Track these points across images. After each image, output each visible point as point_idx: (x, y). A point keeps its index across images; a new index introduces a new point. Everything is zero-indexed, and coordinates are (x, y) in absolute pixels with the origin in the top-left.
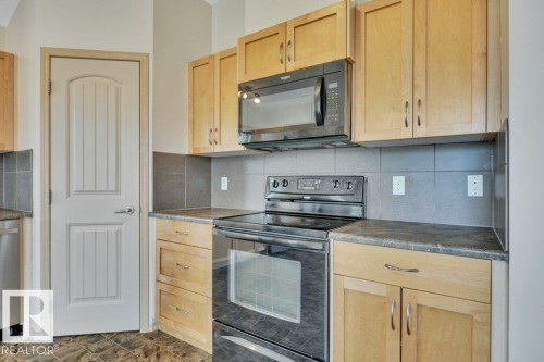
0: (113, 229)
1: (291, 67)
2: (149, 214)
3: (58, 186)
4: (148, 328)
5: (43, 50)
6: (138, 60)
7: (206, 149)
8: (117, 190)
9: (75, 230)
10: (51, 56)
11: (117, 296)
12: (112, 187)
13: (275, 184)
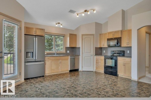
0: (90, 57)
1: (114, 37)
2: (95, 56)
3: (83, 52)
4: (94, 71)
5: (82, 34)
6: (93, 35)
7: (102, 46)
9: (85, 57)
10: (83, 35)
11: (90, 66)
12: (90, 52)
13: (112, 52)
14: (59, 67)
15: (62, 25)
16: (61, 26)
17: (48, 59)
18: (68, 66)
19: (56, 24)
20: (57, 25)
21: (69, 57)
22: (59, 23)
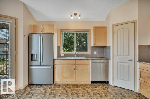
0: (128, 64)
2: (137, 62)
4: (137, 91)
5: (113, 25)
6: (134, 22)
8: (129, 55)
12: (127, 54)
14: (74, 75)
15: (80, 16)
16: (79, 18)
17: (58, 63)
18: (89, 74)
19: (72, 16)
20: (72, 18)
21: (90, 61)
22: (75, 14)
